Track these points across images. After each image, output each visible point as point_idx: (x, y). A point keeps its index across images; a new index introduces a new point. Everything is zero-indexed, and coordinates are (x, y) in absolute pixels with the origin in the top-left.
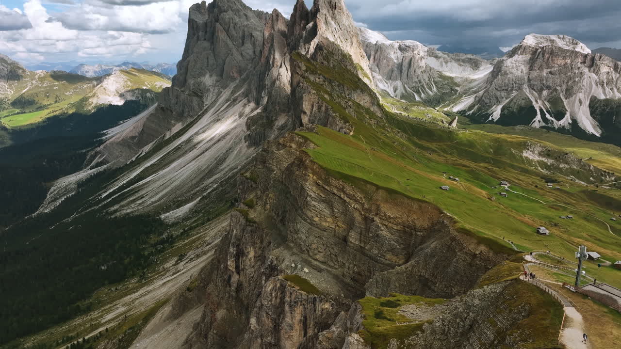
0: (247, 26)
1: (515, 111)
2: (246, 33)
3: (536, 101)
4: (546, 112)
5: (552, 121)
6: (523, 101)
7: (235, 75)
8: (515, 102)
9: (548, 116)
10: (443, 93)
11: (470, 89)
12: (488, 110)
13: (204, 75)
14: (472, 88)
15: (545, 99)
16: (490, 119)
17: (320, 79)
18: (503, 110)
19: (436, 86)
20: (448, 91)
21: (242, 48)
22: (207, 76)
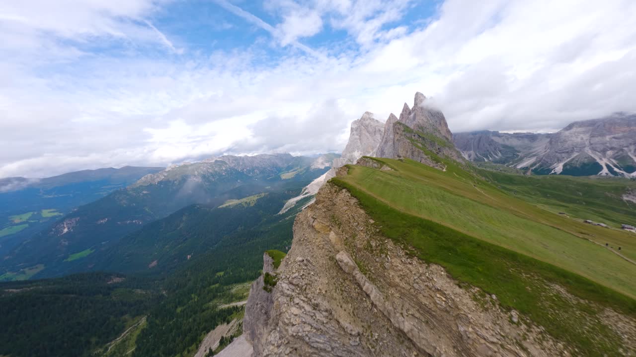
0: (377, 126)
1: (578, 166)
2: (377, 129)
3: (601, 159)
4: (613, 167)
5: (622, 174)
6: (586, 159)
7: (370, 151)
8: (577, 160)
9: (616, 169)
10: (507, 157)
11: (529, 154)
12: (550, 166)
13: (354, 151)
14: (532, 153)
15: (610, 158)
16: (553, 172)
17: (415, 137)
18: (565, 166)
19: (501, 153)
20: (510, 156)
21: (375, 137)
22: (356, 152)
